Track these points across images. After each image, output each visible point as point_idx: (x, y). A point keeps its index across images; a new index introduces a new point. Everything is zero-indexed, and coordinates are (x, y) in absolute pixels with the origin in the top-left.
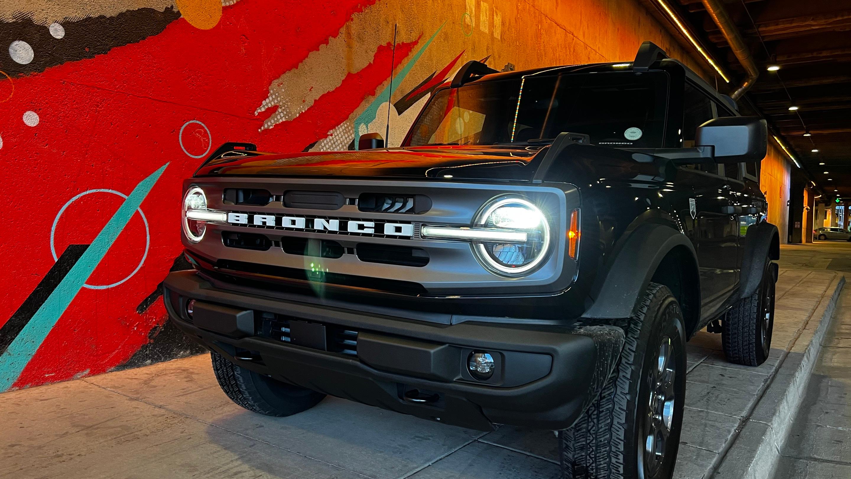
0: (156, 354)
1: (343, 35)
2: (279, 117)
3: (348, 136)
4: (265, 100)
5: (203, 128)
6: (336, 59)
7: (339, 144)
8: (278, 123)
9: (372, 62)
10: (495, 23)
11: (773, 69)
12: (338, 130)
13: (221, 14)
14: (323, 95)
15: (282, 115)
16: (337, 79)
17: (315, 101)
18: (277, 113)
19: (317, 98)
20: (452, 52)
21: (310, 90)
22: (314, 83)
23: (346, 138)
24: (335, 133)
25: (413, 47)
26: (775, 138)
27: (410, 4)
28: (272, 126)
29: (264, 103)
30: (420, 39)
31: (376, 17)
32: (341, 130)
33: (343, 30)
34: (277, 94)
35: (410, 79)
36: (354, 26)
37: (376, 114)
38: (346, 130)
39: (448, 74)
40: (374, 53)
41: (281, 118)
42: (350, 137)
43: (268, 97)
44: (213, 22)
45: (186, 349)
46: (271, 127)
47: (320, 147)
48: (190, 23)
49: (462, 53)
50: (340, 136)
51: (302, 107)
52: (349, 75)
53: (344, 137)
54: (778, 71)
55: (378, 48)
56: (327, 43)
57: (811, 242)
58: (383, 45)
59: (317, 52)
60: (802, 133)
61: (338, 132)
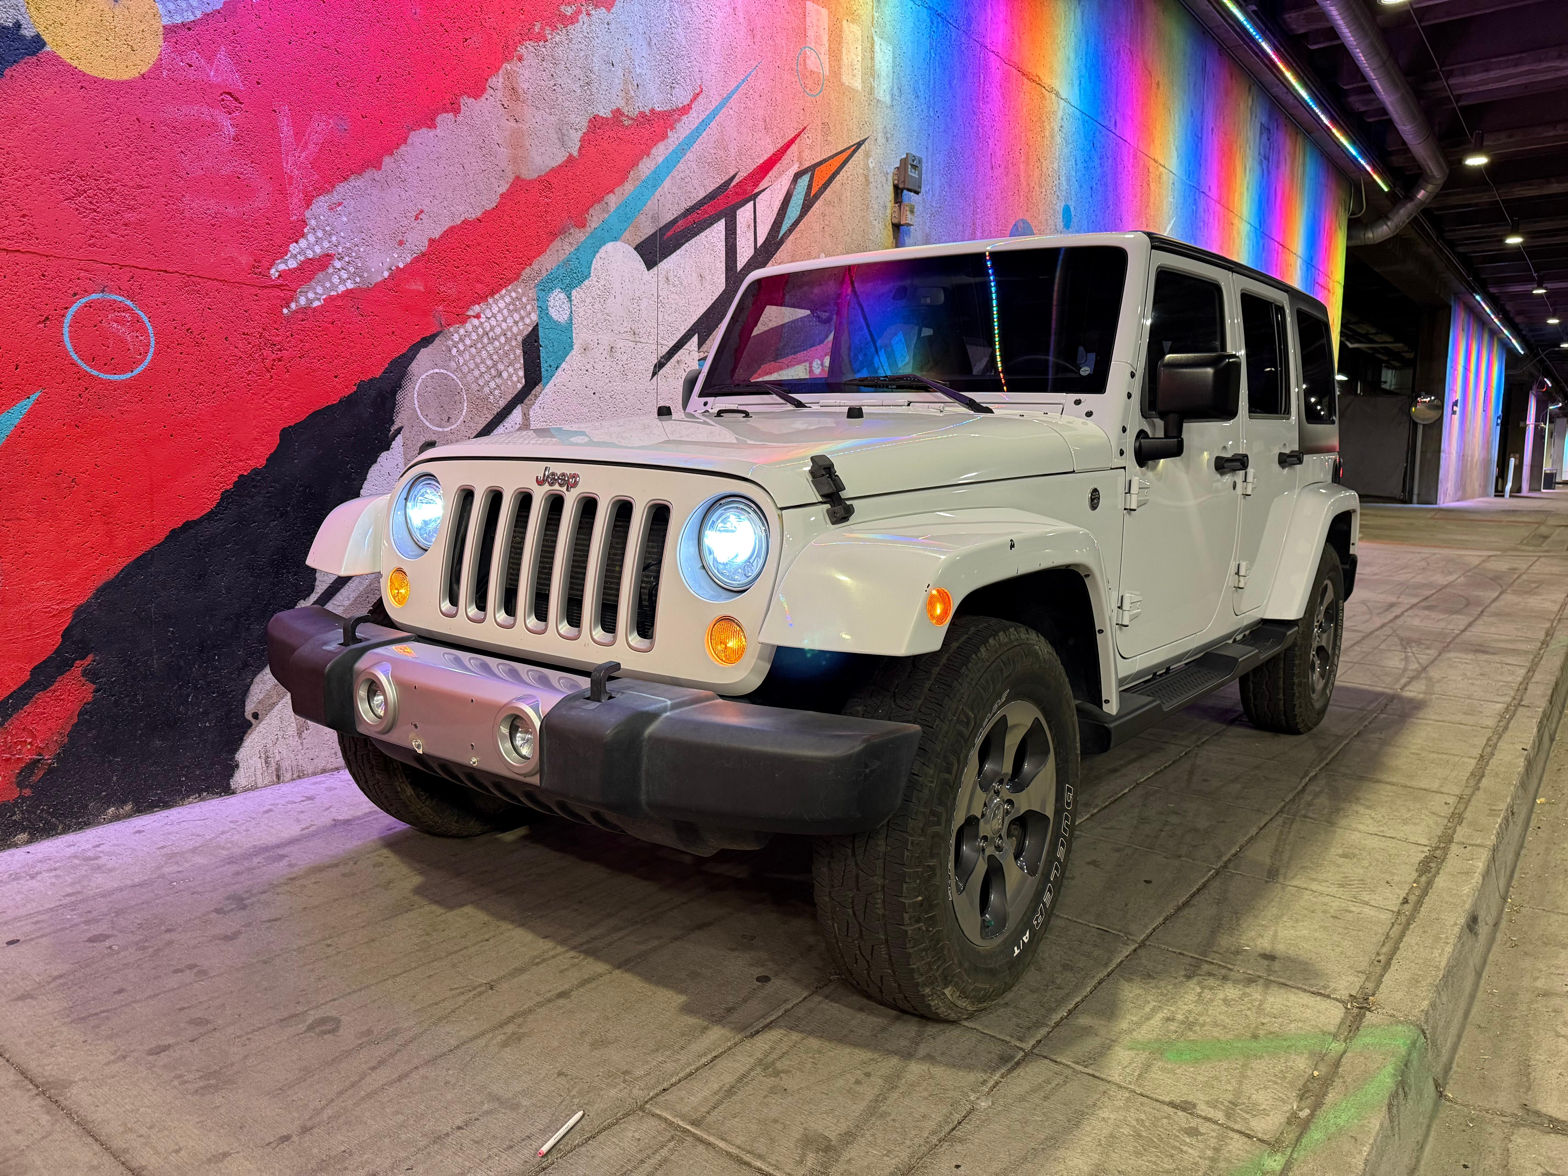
0: (41, 819)
1: (499, 94)
2: (336, 280)
3: (522, 318)
4: (297, 242)
5: (127, 309)
6: (481, 148)
7: (499, 336)
8: (333, 293)
9: (575, 154)
10: (877, 67)
11: (1477, 161)
12: (494, 306)
13: (161, 43)
14: (452, 229)
15: (345, 276)
16: (485, 192)
17: (432, 241)
18: (331, 270)
19: (436, 235)
20: (775, 130)
21: (417, 218)
22: (427, 201)
23: (516, 323)
24: (488, 311)
25: (679, 120)
26: (1478, 297)
27: (668, 25)
28: (319, 299)
29: (293, 248)
30: (696, 103)
31: (583, 53)
32: (502, 304)
33: (497, 81)
34: (328, 228)
35: (675, 190)
36: (527, 74)
37: (590, 267)
38: (515, 305)
39: (767, 178)
40: (580, 134)
41: (343, 281)
42: (527, 321)
43: (303, 235)
44: (138, 62)
45: (124, 802)
46: (316, 304)
47: (450, 343)
48: (75, 63)
49: (800, 134)
50: (500, 317)
51: (396, 256)
52: (519, 184)
53: (510, 321)
54: (1487, 167)
55: (590, 121)
56: (457, 111)
57: (1540, 490)
58: (601, 114)
59: (432, 133)
60: (1529, 287)
61: (495, 309)
